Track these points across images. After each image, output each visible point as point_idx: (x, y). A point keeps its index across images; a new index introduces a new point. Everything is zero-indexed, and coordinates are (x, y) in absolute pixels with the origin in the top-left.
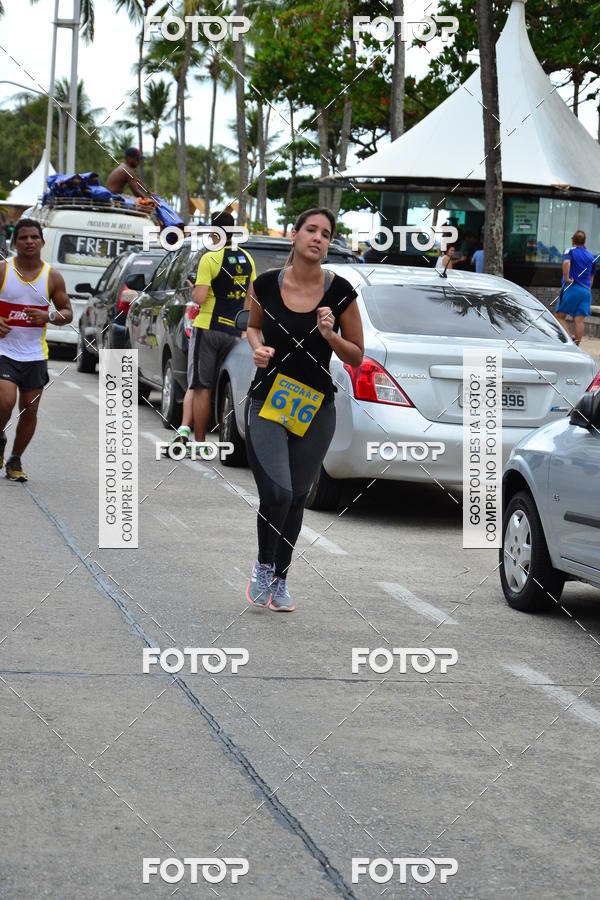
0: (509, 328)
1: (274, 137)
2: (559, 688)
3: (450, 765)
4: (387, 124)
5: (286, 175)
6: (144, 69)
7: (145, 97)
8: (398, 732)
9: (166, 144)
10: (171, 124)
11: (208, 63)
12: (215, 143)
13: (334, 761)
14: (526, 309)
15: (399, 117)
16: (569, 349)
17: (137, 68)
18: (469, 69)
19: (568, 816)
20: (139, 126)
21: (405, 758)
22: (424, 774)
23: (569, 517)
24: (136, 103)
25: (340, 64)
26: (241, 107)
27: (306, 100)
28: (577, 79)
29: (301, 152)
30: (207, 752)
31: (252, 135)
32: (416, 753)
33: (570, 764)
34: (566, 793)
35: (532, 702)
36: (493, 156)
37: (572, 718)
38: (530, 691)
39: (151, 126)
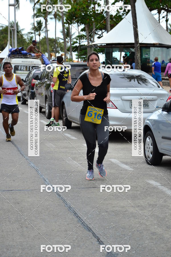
0: (143, 85)
1: (74, 34)
2: (163, 186)
3: (133, 210)
4: (105, 28)
5: (77, 45)
6: (35, 17)
7: (36, 25)
8: (118, 201)
9: (43, 38)
10: (44, 32)
11: (53, 14)
12: (57, 37)
13: (100, 210)
14: (148, 79)
15: (109, 26)
16: (161, 90)
17: (33, 17)
19: (167, 223)
20: (35, 33)
21: (120, 209)
22: (126, 213)
23: (163, 138)
24: (33, 27)
25: (91, 12)
26: (63, 26)
27: (82, 23)
28: (159, 13)
29: (81, 38)
30: (64, 210)
31: (67, 34)
32: (123, 207)
33: (167, 208)
34: (166, 216)
35: (156, 191)
37: (167, 195)
38: (154, 188)
39: (38, 33)
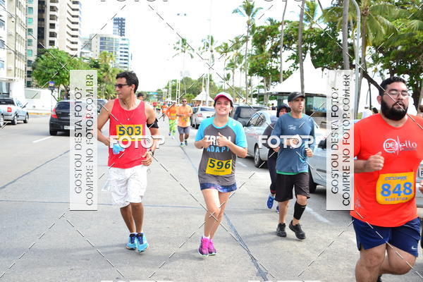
4: (278, 81)
5: (257, 93)
6: (225, 70)
7: (226, 76)
9: (230, 87)
12: (241, 86)
15: (282, 79)
18: (298, 68)
20: (224, 82)
24: (224, 77)
25: (269, 67)
26: (246, 78)
27: (261, 76)
28: (323, 70)
29: (260, 87)
31: (249, 84)
36: (303, 87)
39: (227, 82)
